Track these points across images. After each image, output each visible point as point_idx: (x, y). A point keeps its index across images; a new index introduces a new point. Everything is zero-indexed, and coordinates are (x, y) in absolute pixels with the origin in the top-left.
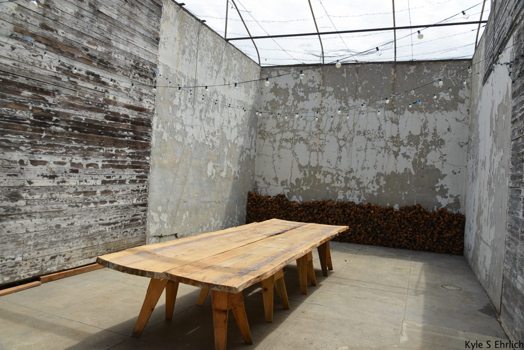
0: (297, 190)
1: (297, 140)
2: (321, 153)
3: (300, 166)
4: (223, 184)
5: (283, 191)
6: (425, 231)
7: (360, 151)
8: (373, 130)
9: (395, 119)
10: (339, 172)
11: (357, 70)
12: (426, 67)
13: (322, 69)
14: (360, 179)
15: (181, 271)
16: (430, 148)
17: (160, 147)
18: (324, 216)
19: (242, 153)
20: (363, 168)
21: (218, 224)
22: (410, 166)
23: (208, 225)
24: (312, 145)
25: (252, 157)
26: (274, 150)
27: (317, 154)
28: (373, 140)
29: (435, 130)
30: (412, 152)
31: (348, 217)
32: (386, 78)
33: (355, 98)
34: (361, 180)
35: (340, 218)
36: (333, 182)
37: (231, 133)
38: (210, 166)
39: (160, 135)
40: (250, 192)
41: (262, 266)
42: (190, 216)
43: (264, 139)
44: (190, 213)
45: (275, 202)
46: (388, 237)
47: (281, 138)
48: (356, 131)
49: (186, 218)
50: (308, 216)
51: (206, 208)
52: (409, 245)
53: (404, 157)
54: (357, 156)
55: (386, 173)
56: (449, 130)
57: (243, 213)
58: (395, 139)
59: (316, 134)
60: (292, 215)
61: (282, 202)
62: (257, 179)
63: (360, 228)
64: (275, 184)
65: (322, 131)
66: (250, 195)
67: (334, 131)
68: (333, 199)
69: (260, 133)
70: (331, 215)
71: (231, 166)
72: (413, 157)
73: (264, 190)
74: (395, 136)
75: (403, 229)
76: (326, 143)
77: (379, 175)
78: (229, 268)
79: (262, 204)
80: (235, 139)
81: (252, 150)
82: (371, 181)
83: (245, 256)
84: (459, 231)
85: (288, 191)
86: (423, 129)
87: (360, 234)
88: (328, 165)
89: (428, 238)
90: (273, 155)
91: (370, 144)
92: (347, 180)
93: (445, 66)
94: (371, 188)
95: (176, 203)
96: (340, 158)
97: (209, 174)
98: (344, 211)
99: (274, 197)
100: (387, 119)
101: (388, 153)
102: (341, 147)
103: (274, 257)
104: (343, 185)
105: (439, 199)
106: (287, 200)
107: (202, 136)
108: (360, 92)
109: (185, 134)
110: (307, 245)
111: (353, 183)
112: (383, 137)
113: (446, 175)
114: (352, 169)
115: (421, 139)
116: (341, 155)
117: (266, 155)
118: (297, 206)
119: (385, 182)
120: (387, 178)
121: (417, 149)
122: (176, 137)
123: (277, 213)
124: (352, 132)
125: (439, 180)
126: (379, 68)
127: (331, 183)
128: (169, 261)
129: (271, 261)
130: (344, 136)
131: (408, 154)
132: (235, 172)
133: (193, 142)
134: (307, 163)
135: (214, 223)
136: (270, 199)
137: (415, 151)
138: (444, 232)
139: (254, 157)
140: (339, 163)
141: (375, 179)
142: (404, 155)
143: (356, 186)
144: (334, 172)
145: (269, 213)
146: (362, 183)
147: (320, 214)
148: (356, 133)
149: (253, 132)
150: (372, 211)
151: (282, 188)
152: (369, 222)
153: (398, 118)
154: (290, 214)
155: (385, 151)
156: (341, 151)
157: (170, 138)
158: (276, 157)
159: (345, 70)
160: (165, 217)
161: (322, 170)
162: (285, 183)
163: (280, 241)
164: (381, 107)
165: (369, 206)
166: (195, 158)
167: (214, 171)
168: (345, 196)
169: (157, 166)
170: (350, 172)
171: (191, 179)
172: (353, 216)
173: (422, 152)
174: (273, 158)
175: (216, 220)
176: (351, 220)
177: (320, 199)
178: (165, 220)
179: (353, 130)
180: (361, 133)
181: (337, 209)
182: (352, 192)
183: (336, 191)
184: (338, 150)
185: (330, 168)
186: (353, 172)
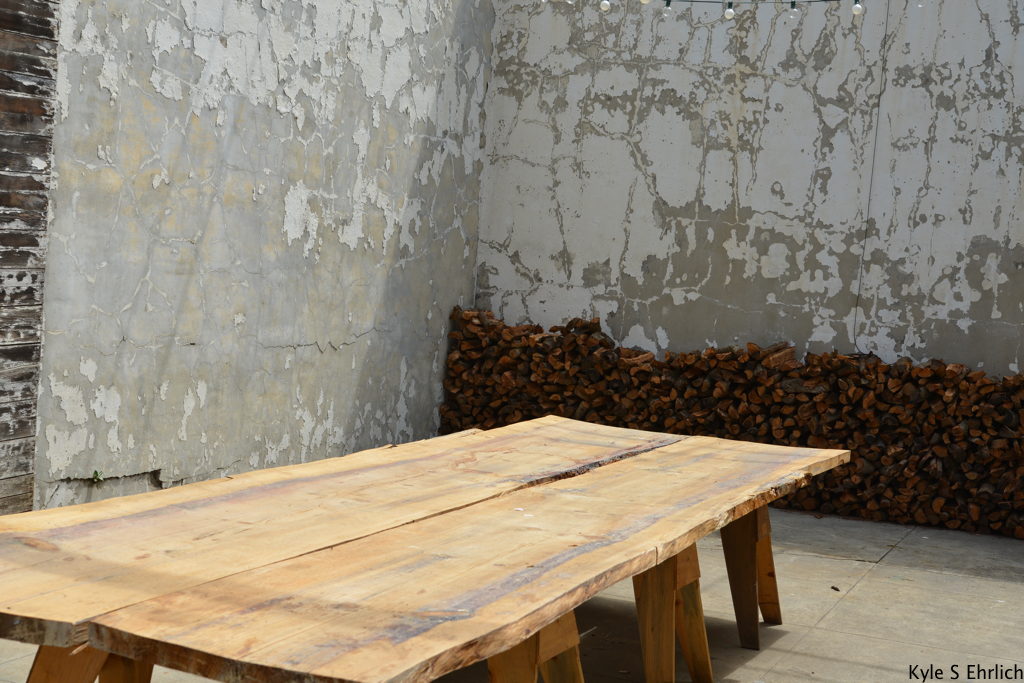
0: (648, 302)
1: (650, 101)
2: (747, 154)
3: (661, 206)
4: (350, 277)
5: (593, 309)
7: (905, 148)
8: (962, 65)
10: (820, 235)
14: (902, 261)
15: (157, 615)
17: (90, 119)
18: (755, 409)
19: (428, 149)
20: (917, 221)
21: (326, 434)
23: (286, 438)
24: (713, 122)
25: (469, 170)
26: (557, 139)
27: (733, 160)
28: (960, 104)
31: (851, 414)
34: (907, 269)
35: (819, 417)
36: (794, 273)
37: (383, 68)
38: (297, 199)
39: (90, 68)
40: (456, 309)
41: (490, 601)
42: (214, 402)
43: (520, 97)
44: (215, 389)
45: (558, 352)
46: (1011, 497)
47: (589, 93)
48: (891, 66)
49: (197, 409)
50: (689, 409)
51: (278, 372)
54: (893, 169)
55: (1008, 241)
57: (431, 392)
59: (730, 79)
60: (626, 403)
61: (585, 352)
62: (486, 256)
63: (896, 459)
64: (562, 276)
65: (753, 67)
66: (457, 319)
67: (803, 67)
68: (792, 344)
69: (501, 71)
70: (782, 404)
71: (382, 202)
73: (515, 301)
76: (771, 114)
77: (981, 246)
78: (354, 607)
79: (506, 359)
80: (399, 94)
81: (467, 141)
82: (948, 271)
83: (422, 561)
85: (614, 306)
87: (895, 485)
88: (775, 203)
90: (555, 161)
91: (947, 123)
92: (850, 266)
94: (948, 298)
95: (154, 348)
96: (823, 177)
97: (293, 232)
98: (835, 390)
99: (554, 329)
102: (828, 133)
103: (541, 567)
104: (835, 285)
106: (606, 344)
107: (263, 79)
109: (191, 66)
110: (677, 521)
111: (874, 281)
112: (1003, 92)
114: (871, 222)
116: (829, 162)
117: (525, 161)
118: (646, 367)
119: (1004, 278)
120: (1014, 261)
122: (155, 78)
123: (567, 394)
124: (876, 71)
127: (783, 276)
128: (112, 575)
129: (526, 581)
130: (841, 88)
132: (398, 228)
133: (228, 103)
134: (691, 197)
135: (313, 433)
136: (537, 337)
139: (478, 166)
140: (819, 196)
141: (962, 265)
143: (886, 292)
144: (800, 233)
145: (535, 393)
146: (909, 279)
147: (737, 402)
148: (891, 75)
149: (473, 67)
150: (949, 394)
151: (587, 294)
152: (936, 437)
154: (616, 398)
155: (1008, 150)
157: (133, 82)
158: (565, 171)
160: (109, 404)
161: (752, 223)
162: (599, 277)
163: (568, 503)
165: (938, 374)
166: (236, 168)
167: (314, 222)
168: (841, 329)
169: (77, 194)
170: (865, 234)
171: (216, 253)
172: (869, 413)
174: (554, 172)
175: (319, 420)
176: (863, 426)
177: (739, 342)
178: (112, 416)
179: (880, 63)
180: (914, 77)
181: (806, 384)
182: (868, 317)
183: (806, 308)
184: (819, 144)
185: (783, 217)
186: (877, 234)
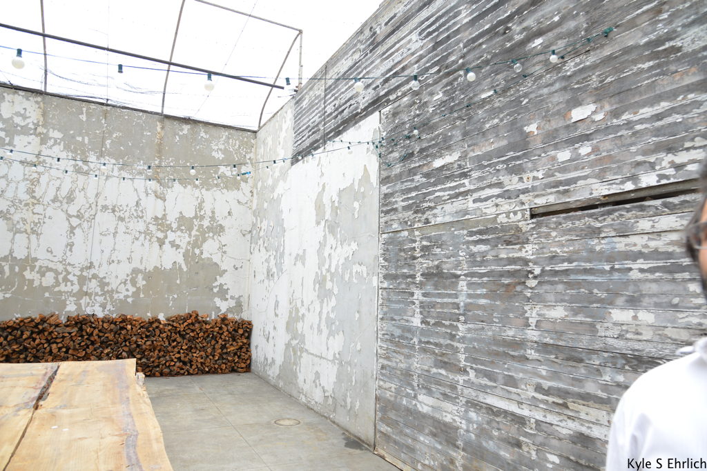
2: (35, 236)
6: (204, 347)
7: (105, 235)
8: (127, 206)
9: (161, 194)
10: (70, 268)
11: (105, 114)
12: (203, 130)
13: (43, 100)
14: (105, 278)
16: (207, 235)
18: (43, 341)
20: (110, 262)
22: (180, 260)
24: (18, 222)
27: (28, 238)
28: (127, 220)
29: (213, 212)
30: (183, 240)
32: (149, 134)
33: (101, 155)
34: (107, 280)
35: (74, 342)
36: (57, 284)
46: (153, 362)
48: (99, 204)
52: (183, 369)
53: (172, 247)
54: (101, 243)
55: (146, 269)
56: (229, 213)
58: (160, 222)
59: (27, 205)
65: (38, 201)
67: (61, 202)
68: (59, 313)
70: (56, 338)
72: (184, 248)
74: (160, 217)
75: (174, 347)
76: (46, 220)
77: (136, 271)
82: (124, 281)
84: (245, 341)
86: (198, 210)
88: (49, 256)
89: (208, 356)
91: (122, 227)
92: (82, 280)
93: (227, 134)
94: (123, 291)
98: (81, 329)
100: (150, 192)
101: (150, 240)
102: (72, 229)
104: (76, 288)
105: (218, 301)
108: (108, 146)
111: (93, 285)
112: (142, 217)
113: (226, 271)
114: (91, 263)
115: (196, 223)
116: (73, 240)
119: (144, 283)
120: (148, 276)
121: (190, 235)
124: (93, 206)
125: (218, 277)
126: (140, 118)
127: (52, 286)
130: (78, 211)
131: (177, 242)
134: (7, 253)
137: (188, 239)
138: (228, 345)
140: (68, 253)
141: (129, 278)
142: (173, 244)
143: (98, 290)
144: (60, 268)
146: (108, 284)
147: (34, 340)
148: (99, 208)
150: (129, 327)
152: (124, 343)
153: (165, 192)
155: (145, 236)
156: (74, 234)
159: (84, 109)
161: (37, 264)
164: (141, 173)
165: (124, 320)
168: (79, 305)
172: (96, 337)
173: (197, 240)
176: (93, 343)
177: (34, 314)
179: (95, 203)
180: (109, 209)
181: (67, 329)
182: (91, 300)
183: (63, 298)
184: (68, 232)
185: (52, 261)
186: (94, 267)
